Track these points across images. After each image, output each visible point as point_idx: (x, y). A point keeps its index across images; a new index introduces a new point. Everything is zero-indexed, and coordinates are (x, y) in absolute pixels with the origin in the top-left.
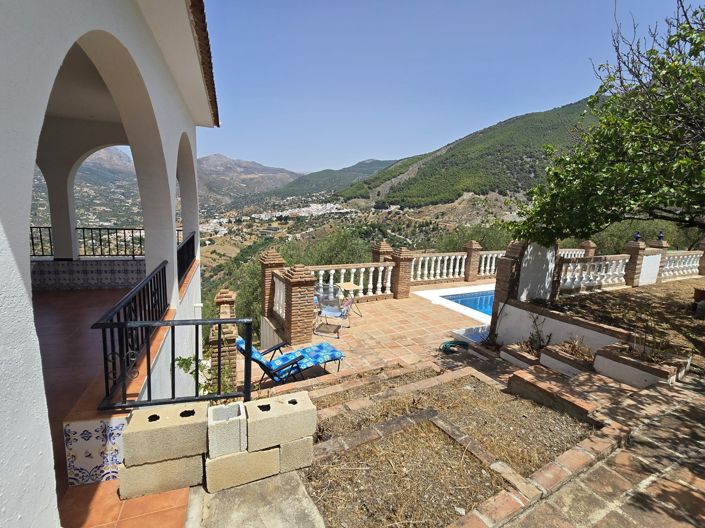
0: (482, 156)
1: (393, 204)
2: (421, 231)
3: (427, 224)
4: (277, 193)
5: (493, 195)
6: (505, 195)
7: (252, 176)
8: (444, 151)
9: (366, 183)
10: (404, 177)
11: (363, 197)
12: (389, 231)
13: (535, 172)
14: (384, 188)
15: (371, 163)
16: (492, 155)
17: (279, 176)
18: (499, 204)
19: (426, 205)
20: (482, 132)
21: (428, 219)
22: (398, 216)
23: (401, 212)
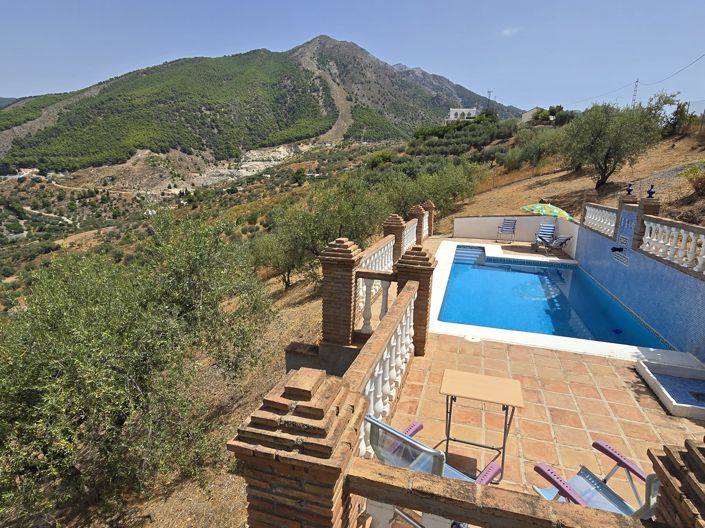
0: (151, 103)
1: (25, 166)
2: (85, 204)
3: (92, 194)
5: (175, 154)
6: (190, 153)
8: (95, 92)
10: (36, 125)
12: (28, 208)
13: (217, 126)
16: (165, 103)
18: (185, 164)
19: (84, 167)
20: (144, 72)
21: (91, 186)
22: (38, 185)
23: (43, 178)
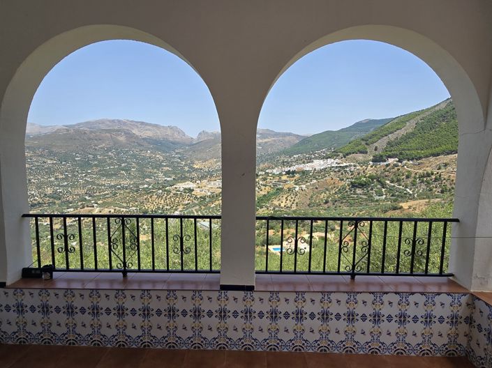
1: (390, 157)
2: (423, 182)
3: (428, 175)
4: (285, 152)
7: (266, 140)
8: (443, 106)
9: (363, 140)
10: (402, 133)
11: (361, 152)
12: (388, 182)
14: (381, 144)
15: (367, 123)
17: (287, 138)
19: (427, 157)
21: (429, 170)
22: (396, 168)
23: (400, 164)
